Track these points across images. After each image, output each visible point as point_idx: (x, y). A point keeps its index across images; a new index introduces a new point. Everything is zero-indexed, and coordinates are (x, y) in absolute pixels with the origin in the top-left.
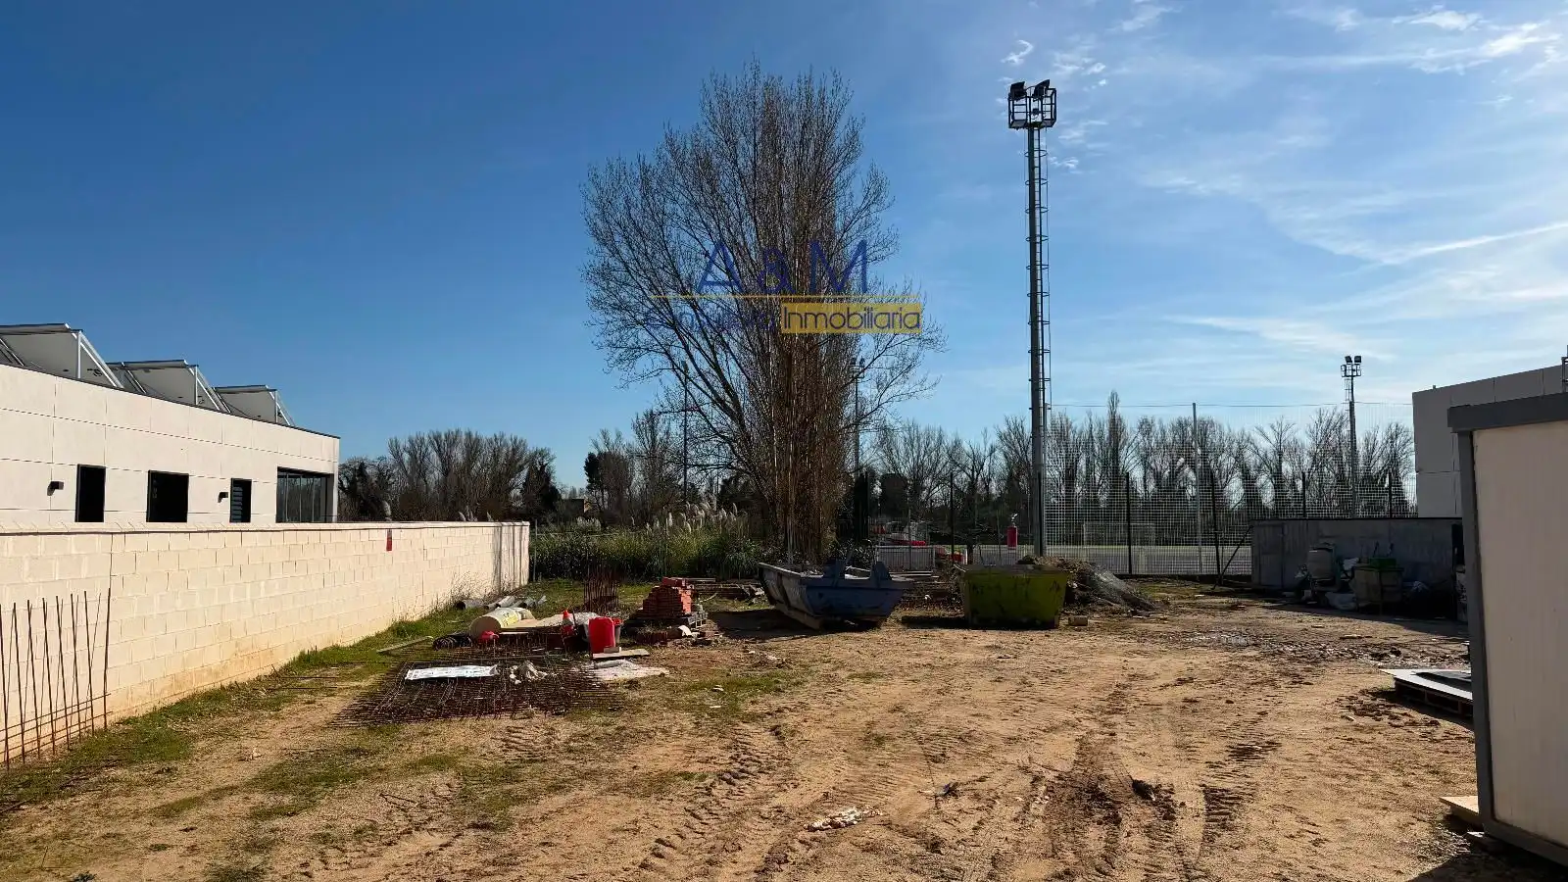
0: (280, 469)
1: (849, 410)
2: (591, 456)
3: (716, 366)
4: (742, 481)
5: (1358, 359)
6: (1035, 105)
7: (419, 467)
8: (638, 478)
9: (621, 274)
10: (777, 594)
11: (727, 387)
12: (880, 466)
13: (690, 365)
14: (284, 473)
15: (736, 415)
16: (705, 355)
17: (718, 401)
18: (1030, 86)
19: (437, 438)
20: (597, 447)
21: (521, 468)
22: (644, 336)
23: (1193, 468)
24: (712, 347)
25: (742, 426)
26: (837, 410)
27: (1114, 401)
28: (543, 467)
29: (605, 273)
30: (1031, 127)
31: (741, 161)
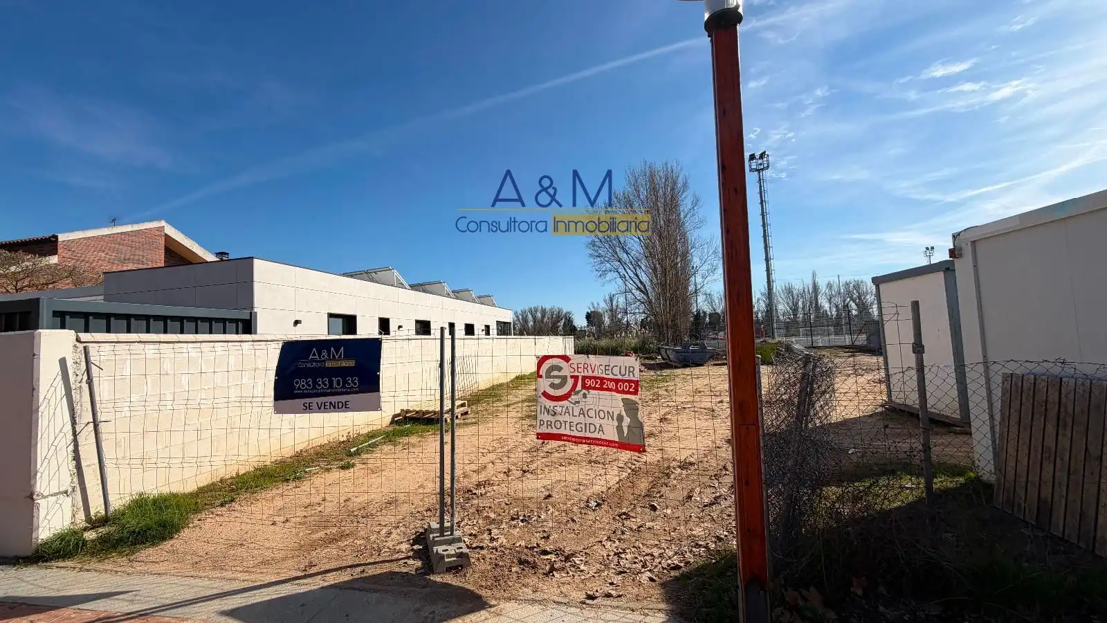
0: (497, 322)
1: (691, 288)
2: (588, 313)
3: (637, 275)
4: (649, 319)
5: (932, 248)
6: (760, 161)
7: (525, 320)
8: (607, 320)
9: (598, 244)
10: (666, 357)
11: (641, 282)
12: (708, 309)
13: (626, 275)
14: (498, 322)
15: (645, 292)
16: (632, 271)
17: (638, 288)
18: (757, 155)
19: (531, 309)
20: (590, 308)
21: (562, 319)
22: (608, 265)
23: (854, 301)
24: (634, 268)
25: (648, 297)
26: (686, 288)
27: (814, 275)
28: (570, 318)
29: (593, 244)
30: (759, 171)
31: (642, 197)
